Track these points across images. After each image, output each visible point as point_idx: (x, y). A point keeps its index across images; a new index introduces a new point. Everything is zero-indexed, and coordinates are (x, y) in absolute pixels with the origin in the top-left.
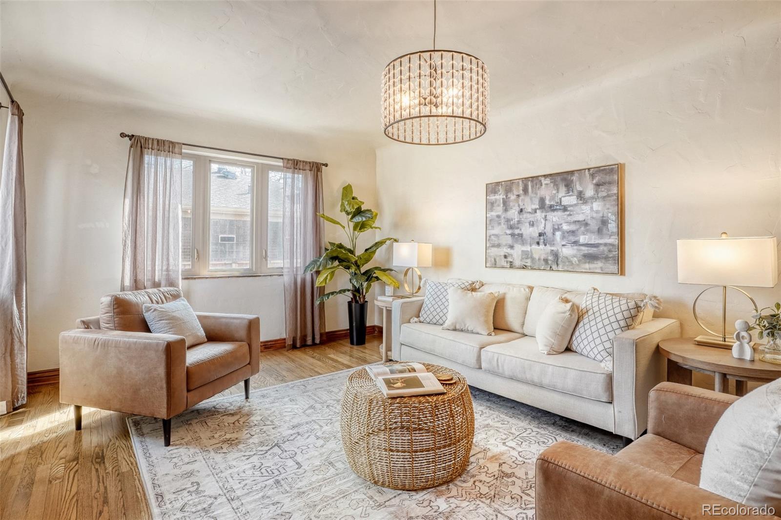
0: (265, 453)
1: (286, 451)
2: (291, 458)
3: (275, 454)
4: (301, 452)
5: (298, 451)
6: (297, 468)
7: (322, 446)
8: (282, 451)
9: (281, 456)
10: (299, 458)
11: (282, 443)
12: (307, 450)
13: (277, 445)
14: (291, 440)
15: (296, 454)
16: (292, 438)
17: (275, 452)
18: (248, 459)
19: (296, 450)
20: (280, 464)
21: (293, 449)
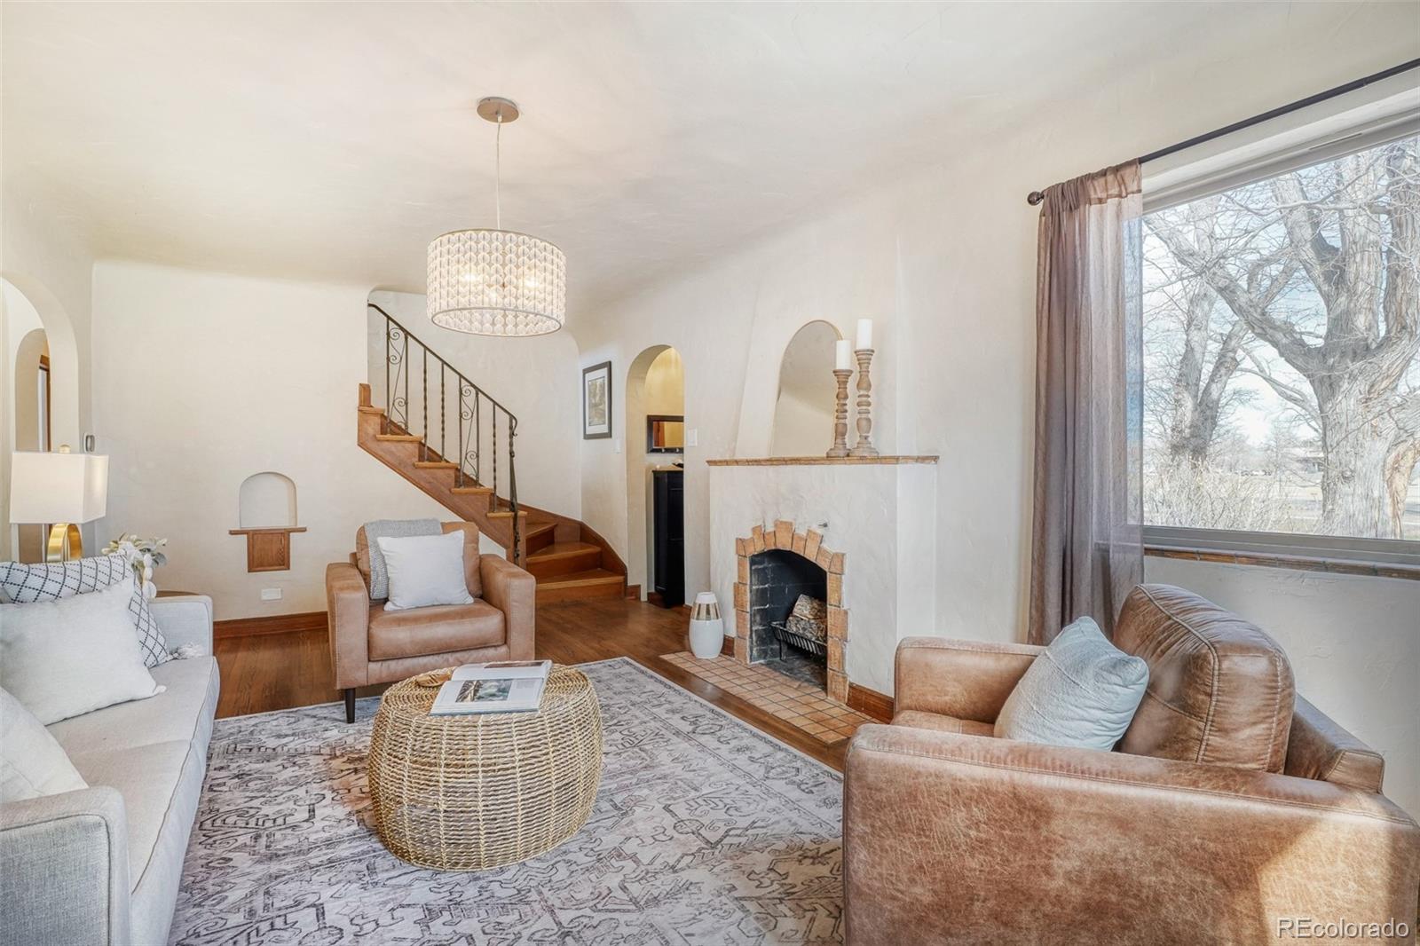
0: (730, 830)
1: (693, 833)
2: (682, 821)
3: (714, 829)
4: (665, 830)
5: (670, 832)
6: (670, 805)
7: (628, 839)
8: (699, 834)
9: (697, 824)
10: (669, 821)
11: (703, 848)
12: (657, 833)
13: (713, 846)
14: (687, 855)
15: (675, 827)
16: (688, 859)
17: (713, 833)
18: (754, 822)
19: (676, 835)
20: (697, 812)
21: (682, 837)
